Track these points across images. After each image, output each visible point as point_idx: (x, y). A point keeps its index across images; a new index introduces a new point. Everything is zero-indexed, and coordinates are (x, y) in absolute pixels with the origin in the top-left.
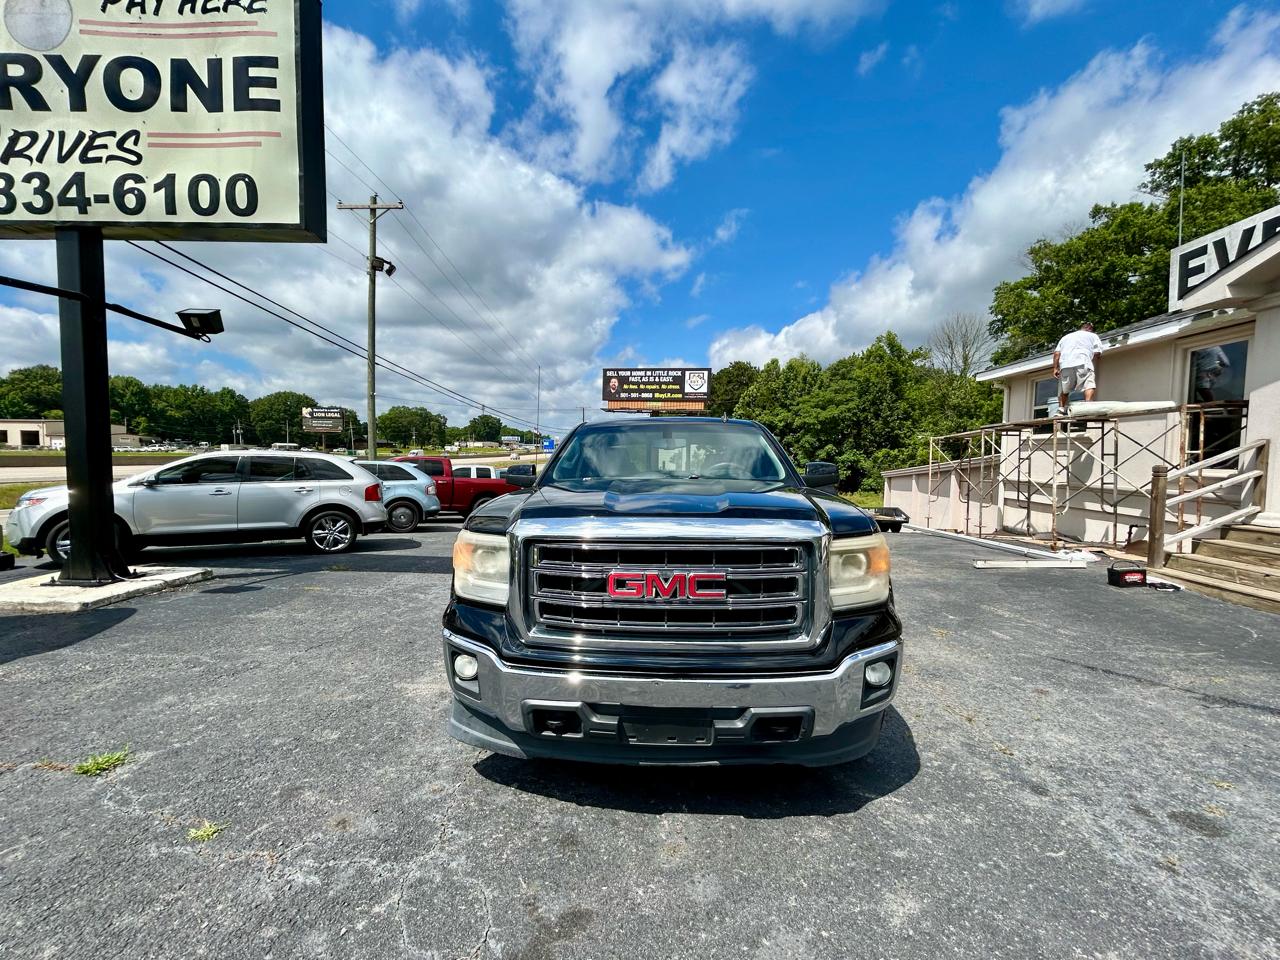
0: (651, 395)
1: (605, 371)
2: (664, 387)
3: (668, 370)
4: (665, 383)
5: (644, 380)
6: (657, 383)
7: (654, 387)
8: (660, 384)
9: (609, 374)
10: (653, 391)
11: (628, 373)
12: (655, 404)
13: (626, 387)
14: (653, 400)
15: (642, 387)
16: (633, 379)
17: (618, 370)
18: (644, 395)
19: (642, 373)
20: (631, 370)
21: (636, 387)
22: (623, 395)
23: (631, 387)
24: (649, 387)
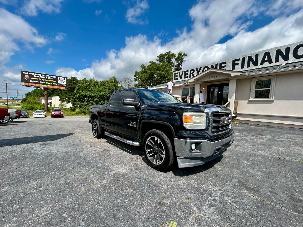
0: (44, 83)
1: (22, 72)
2: (49, 80)
3: (51, 75)
4: (50, 79)
5: (41, 77)
6: (46, 79)
7: (45, 80)
8: (48, 79)
9: (24, 73)
10: (45, 81)
11: (34, 74)
12: (46, 86)
13: (32, 78)
14: (45, 84)
15: (40, 79)
16: (36, 76)
17: (28, 72)
18: (41, 82)
19: (40, 75)
20: (35, 73)
21: (37, 79)
22: (31, 81)
23: (35, 79)
24: (43, 80)
